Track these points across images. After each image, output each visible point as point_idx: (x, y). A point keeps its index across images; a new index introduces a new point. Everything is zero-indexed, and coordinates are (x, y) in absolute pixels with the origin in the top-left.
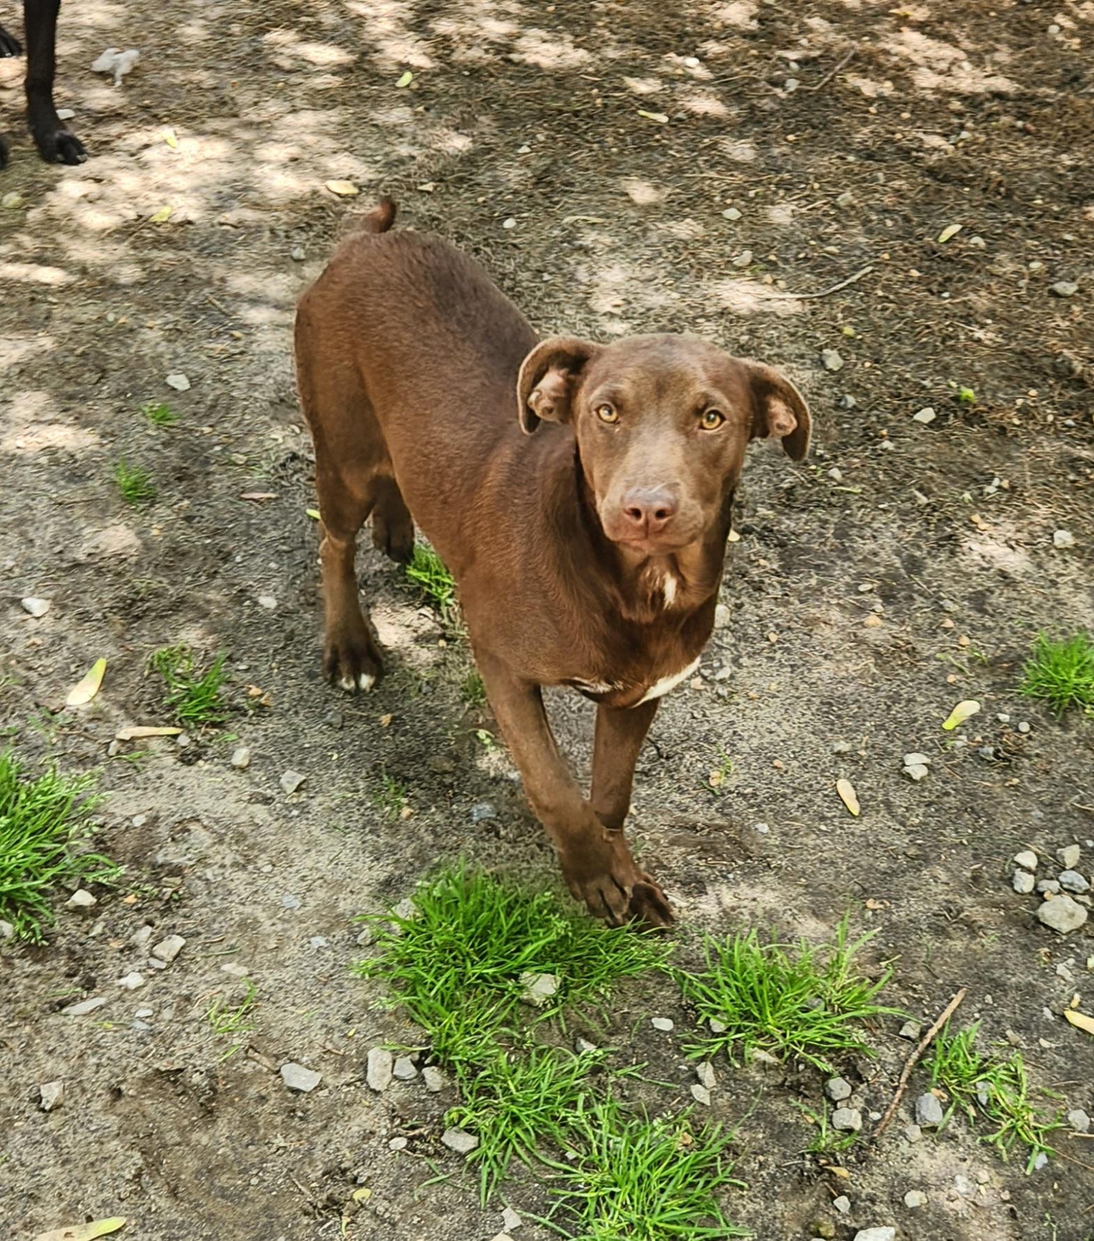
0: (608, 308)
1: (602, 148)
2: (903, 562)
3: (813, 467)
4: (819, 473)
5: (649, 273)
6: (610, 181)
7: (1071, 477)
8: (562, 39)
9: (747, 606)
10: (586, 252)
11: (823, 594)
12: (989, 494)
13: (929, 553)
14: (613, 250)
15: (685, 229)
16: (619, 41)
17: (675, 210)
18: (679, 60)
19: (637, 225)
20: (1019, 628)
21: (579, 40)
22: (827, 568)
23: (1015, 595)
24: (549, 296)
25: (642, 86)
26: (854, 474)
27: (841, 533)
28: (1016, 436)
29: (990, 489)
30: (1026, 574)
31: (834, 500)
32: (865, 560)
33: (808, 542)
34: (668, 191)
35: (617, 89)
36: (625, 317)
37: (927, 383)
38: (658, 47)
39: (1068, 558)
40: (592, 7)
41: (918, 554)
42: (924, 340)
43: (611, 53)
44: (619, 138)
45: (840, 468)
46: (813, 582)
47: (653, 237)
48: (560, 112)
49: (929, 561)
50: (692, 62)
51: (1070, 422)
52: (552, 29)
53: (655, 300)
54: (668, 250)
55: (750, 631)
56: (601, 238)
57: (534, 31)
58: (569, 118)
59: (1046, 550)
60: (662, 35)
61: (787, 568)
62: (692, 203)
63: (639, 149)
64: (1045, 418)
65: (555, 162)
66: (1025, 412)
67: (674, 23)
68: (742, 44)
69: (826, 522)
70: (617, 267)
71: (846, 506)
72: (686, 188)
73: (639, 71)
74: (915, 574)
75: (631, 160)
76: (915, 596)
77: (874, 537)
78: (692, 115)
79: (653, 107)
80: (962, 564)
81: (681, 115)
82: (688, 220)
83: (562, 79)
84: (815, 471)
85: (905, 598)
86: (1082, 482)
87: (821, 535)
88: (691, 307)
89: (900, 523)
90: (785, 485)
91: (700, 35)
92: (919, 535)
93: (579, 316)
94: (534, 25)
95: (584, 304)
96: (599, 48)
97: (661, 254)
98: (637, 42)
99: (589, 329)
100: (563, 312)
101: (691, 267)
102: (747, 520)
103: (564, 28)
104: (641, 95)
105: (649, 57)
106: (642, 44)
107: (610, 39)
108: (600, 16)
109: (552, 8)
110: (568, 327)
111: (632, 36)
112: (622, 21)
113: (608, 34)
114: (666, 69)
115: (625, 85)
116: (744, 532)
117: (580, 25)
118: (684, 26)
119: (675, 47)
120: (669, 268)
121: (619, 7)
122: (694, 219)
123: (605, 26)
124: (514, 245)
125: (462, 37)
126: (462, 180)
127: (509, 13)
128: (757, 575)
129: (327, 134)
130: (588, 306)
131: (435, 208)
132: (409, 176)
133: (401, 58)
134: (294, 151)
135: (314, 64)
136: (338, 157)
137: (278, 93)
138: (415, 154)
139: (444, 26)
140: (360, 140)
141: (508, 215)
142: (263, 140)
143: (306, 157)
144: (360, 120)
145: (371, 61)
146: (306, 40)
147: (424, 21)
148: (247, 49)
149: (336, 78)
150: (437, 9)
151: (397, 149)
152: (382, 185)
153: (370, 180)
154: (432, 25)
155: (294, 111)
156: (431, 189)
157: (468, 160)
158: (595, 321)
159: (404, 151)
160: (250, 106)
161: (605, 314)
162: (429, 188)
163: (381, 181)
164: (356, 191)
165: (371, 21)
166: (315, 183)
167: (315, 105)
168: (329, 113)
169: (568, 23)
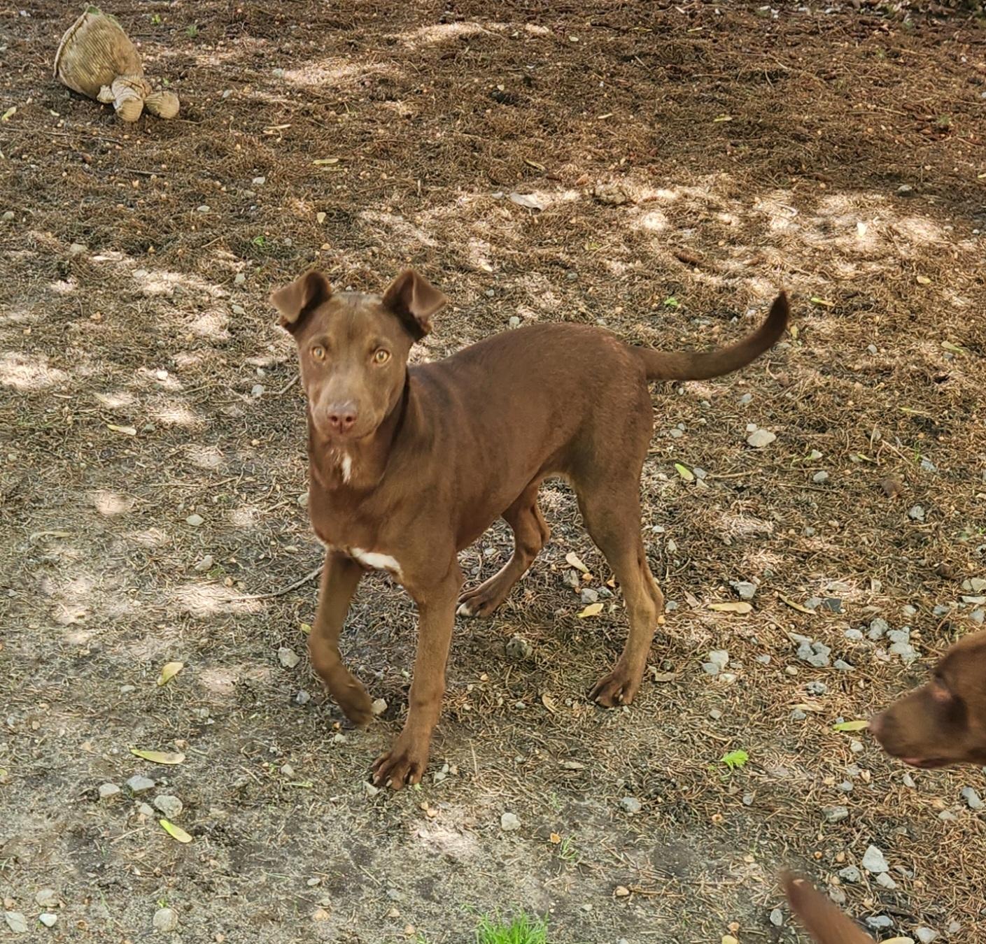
0: (72, 620)
1: (71, 464)
2: (352, 853)
3: (266, 764)
4: (272, 770)
5: (113, 582)
6: (78, 495)
7: (519, 759)
8: (37, 360)
9: (196, 907)
10: (52, 566)
11: (272, 890)
12: (438, 781)
13: (378, 843)
14: (78, 562)
15: (152, 537)
16: (93, 359)
17: (141, 519)
18: (151, 373)
19: (103, 536)
20: (465, 914)
21: (53, 360)
22: (277, 864)
23: (462, 880)
24: (14, 611)
25: (114, 401)
26: (306, 769)
27: (292, 828)
28: (467, 721)
29: (439, 776)
30: (473, 859)
31: (285, 795)
32: (315, 853)
33: (260, 839)
34: (133, 501)
35: (87, 405)
36: (88, 626)
37: (380, 674)
38: (130, 362)
39: (515, 839)
40: (67, 327)
41: (367, 844)
42: (378, 632)
43: (85, 371)
44: (87, 452)
45: (292, 764)
46: (263, 879)
47: (118, 546)
48: (33, 431)
49: (378, 851)
50: (162, 374)
51: (520, 704)
52: (27, 350)
53: (121, 607)
54: (132, 559)
55: (198, 932)
56: (68, 552)
57: (12, 355)
58: (40, 437)
59: (494, 833)
60: (135, 350)
61: (238, 867)
62: (156, 512)
63: (107, 462)
64: (496, 703)
65: (24, 480)
66: (477, 698)
67: (146, 337)
68: (208, 352)
69: (278, 818)
70: (82, 579)
71: (298, 800)
72: (152, 497)
73: (110, 386)
74: (365, 864)
75: (99, 473)
76: (363, 886)
77: (325, 830)
78: (160, 426)
79: (124, 421)
80: (411, 852)
81: (148, 427)
82: (152, 529)
83: (35, 398)
84: (267, 769)
85: (354, 890)
86: (530, 763)
87: (272, 831)
88: (153, 614)
89: (351, 814)
90: (238, 784)
91: (173, 347)
92: (369, 825)
93: (43, 629)
94: (11, 348)
95: (49, 617)
96: (73, 366)
97: (125, 563)
98: (110, 359)
99: (52, 641)
100: (27, 626)
101: (154, 574)
102: (199, 821)
103: (39, 349)
104: (111, 410)
105: (121, 372)
106: (114, 359)
107: (83, 357)
108: (75, 336)
109: (29, 331)
110: (31, 641)
111: (104, 353)
112: (96, 339)
113: (82, 353)
114: (135, 382)
115: (96, 401)
116: (197, 832)
117: (55, 345)
118: (156, 339)
119: (147, 361)
120: (133, 576)
121: (93, 326)
122: (159, 527)
123: (79, 345)
128: (207, 875)
130: (52, 618)
158: (59, 632)
161: (69, 626)
169: (44, 344)
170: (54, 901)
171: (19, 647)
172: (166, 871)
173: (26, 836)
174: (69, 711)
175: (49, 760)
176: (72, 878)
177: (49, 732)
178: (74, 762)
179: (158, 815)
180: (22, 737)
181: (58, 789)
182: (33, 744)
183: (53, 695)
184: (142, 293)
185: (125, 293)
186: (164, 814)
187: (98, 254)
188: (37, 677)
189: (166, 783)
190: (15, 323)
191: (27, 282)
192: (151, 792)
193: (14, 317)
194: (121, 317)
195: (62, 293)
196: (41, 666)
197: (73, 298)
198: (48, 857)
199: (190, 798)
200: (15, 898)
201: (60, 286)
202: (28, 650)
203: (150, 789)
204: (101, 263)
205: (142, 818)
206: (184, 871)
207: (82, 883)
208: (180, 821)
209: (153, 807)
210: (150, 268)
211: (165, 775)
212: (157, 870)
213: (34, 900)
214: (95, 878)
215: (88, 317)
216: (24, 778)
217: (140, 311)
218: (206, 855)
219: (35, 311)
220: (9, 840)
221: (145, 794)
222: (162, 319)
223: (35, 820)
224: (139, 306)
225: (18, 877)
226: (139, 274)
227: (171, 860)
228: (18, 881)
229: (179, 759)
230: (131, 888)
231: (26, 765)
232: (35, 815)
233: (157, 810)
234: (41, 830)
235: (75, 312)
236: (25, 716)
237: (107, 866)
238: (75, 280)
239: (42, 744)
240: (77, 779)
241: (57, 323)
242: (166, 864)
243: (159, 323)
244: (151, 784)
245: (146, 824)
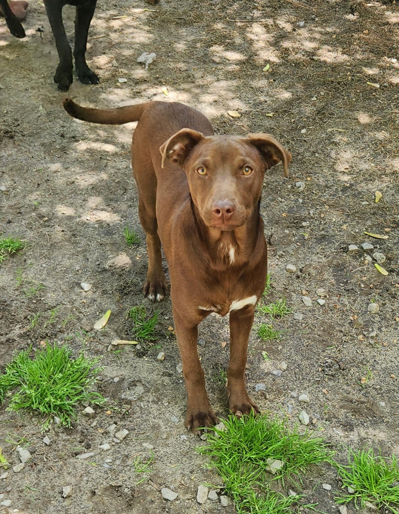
0: (343, 170)
1: (348, 99)
5: (363, 154)
6: (350, 113)
8: (337, 50)
9: (387, 304)
10: (336, 144)
14: (348, 144)
15: (381, 135)
16: (362, 51)
17: (378, 127)
18: (389, 60)
19: (360, 133)
21: (344, 50)
24: (317, 163)
25: (370, 72)
34: (376, 118)
35: (358, 72)
36: (350, 174)
38: (380, 54)
40: (352, 36)
43: (358, 57)
44: (356, 94)
47: (366, 138)
48: (332, 82)
50: (394, 61)
52: (333, 45)
53: (364, 166)
54: (373, 145)
55: (388, 316)
56: (343, 139)
57: (326, 47)
58: (336, 85)
60: (382, 49)
62: (386, 124)
63: (365, 99)
65: (327, 105)
67: (388, 43)
70: (349, 151)
72: (384, 117)
73: (370, 64)
75: (361, 104)
78: (391, 84)
79: (374, 81)
81: (385, 84)
82: (383, 131)
83: (335, 67)
88: (379, 170)
93: (329, 173)
94: (326, 44)
95: (332, 168)
96: (353, 54)
97: (369, 146)
98: (370, 52)
99: (333, 178)
100: (322, 171)
101: (382, 152)
102: (393, 266)
103: (339, 45)
104: (369, 75)
105: (375, 58)
106: (372, 52)
107: (358, 50)
108: (355, 40)
109: (335, 36)
110: (323, 177)
111: (369, 49)
112: (365, 42)
113: (358, 48)
114: (382, 64)
115: (362, 71)
116: (391, 271)
117: (346, 44)
118: (393, 44)
119: (388, 54)
120: (372, 152)
121: (364, 36)
122: (386, 131)
123: (357, 44)
124: (305, 141)
125: (294, 49)
126: (285, 111)
127: (316, 39)
128: (394, 291)
129: (231, 90)
130: (334, 168)
131: (272, 123)
132: (263, 109)
133: (266, 58)
134: (216, 98)
135: (229, 60)
136: (234, 100)
137: (212, 73)
138: (267, 100)
139: (286, 44)
140: (244, 94)
141: (303, 127)
142: (204, 93)
143: (221, 100)
144: (245, 85)
145: (253, 59)
146: (227, 50)
147: (278, 42)
148: (202, 54)
149: (237, 66)
150: (284, 37)
151: (260, 98)
152: (251, 113)
153: (246, 111)
154: (281, 44)
155: (218, 80)
156: (272, 116)
157: (289, 103)
158: (336, 175)
159: (262, 98)
160: (200, 78)
161: (341, 172)
162: (271, 115)
163: (251, 111)
164: (240, 115)
165: (255, 42)
166: (223, 112)
167: (227, 78)
168: (233, 81)
169: (341, 43)
170: (324, 294)
171: (318, 179)
172: (376, 287)
173: (314, 264)
174: (338, 211)
175: (327, 232)
176: (333, 285)
177: (328, 219)
178: (338, 234)
179: (374, 261)
180: (316, 220)
181: (330, 245)
182: (321, 224)
183: (331, 203)
184: (388, 22)
185: (380, 22)
186: (377, 261)
187: (369, 3)
188: (325, 194)
189: (379, 247)
190: (329, 32)
191: (336, 14)
192: (371, 250)
193: (329, 30)
194: (378, 33)
195: (351, 20)
196: (327, 189)
197: (356, 23)
198: (323, 275)
199: (389, 255)
200: (307, 291)
201: (351, 17)
202: (322, 182)
203: (372, 249)
204: (370, 7)
205: (366, 262)
206: (384, 287)
207: (337, 288)
208: (383, 265)
209: (372, 257)
210: (393, 11)
211: (379, 244)
212: (371, 285)
213: (316, 293)
214: (343, 286)
215: (362, 32)
216: (315, 238)
217: (387, 30)
218: (394, 282)
219: (337, 28)
220: (307, 265)
221: (369, 252)
222: (396, 35)
223: (319, 257)
224: (386, 28)
225: (309, 282)
226: (388, 13)
227: (378, 282)
228: (309, 283)
229: (386, 237)
230: (359, 293)
231: (317, 233)
232: (319, 255)
233: (374, 259)
234: (321, 262)
235: (356, 29)
236: (318, 211)
237: (349, 282)
238: (358, 14)
239: (325, 224)
240: (339, 241)
241: (348, 33)
242: (375, 283)
243: (395, 37)
244: (372, 247)
245: (368, 265)
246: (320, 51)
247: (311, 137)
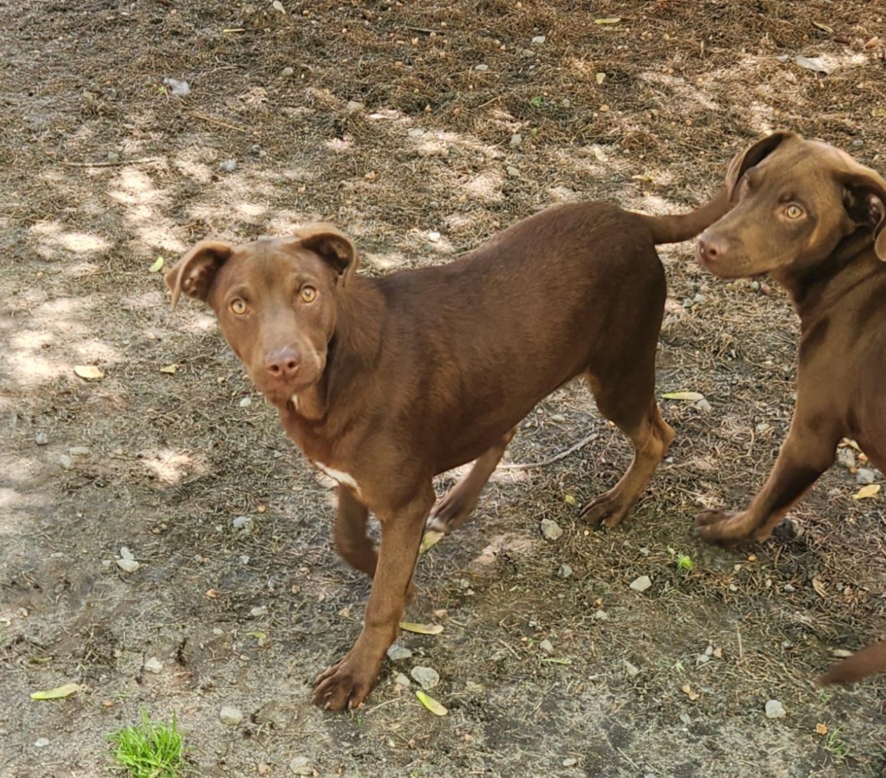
2: (611, 734)
3: (525, 639)
4: (531, 645)
7: (786, 644)
8: (310, 218)
11: (527, 769)
12: (701, 663)
13: (637, 725)
16: (365, 219)
18: (423, 234)
21: (326, 219)
22: (532, 742)
23: (723, 768)
24: (278, 472)
25: (385, 262)
26: (566, 645)
27: (549, 706)
28: (733, 602)
29: (703, 658)
30: (735, 746)
31: (544, 671)
32: (572, 732)
33: (516, 715)
37: (645, 551)
38: (402, 222)
39: (779, 728)
40: (341, 186)
41: (626, 726)
42: (645, 506)
43: (358, 230)
45: (551, 639)
46: (518, 757)
49: (637, 733)
50: (435, 236)
51: (789, 587)
52: (300, 208)
57: (285, 212)
59: (757, 721)
60: (408, 210)
61: (492, 743)
64: (764, 584)
66: (744, 578)
67: (420, 197)
68: (481, 215)
69: (535, 694)
71: (556, 677)
73: (381, 246)
74: (623, 747)
76: (620, 769)
77: (582, 709)
80: (670, 736)
84: (526, 644)
85: (610, 772)
86: (798, 649)
87: (529, 708)
89: (610, 694)
90: (496, 658)
91: (446, 208)
92: (628, 706)
93: (306, 492)
94: (285, 206)
95: (312, 480)
96: (346, 226)
98: (382, 219)
99: (314, 504)
100: (290, 488)
102: (456, 695)
103: (313, 207)
104: (382, 271)
105: (393, 233)
106: (387, 220)
107: (356, 216)
108: (349, 195)
109: (303, 189)
110: (294, 503)
111: (378, 212)
112: (369, 198)
113: (355, 212)
114: (407, 243)
115: (367, 261)
116: (452, 706)
117: (329, 204)
118: (430, 200)
119: (420, 221)
121: (367, 185)
123: (353, 204)
124: (249, 423)
125: (215, 221)
126: (203, 360)
127: (262, 196)
128: (462, 750)
129: (80, 320)
130: (315, 482)
131: (176, 389)
132: (154, 358)
133: (155, 243)
134: (47, 337)
135: (74, 252)
136: (88, 342)
137: (39, 283)
138: (161, 336)
139: (200, 211)
140: (111, 325)
141: (245, 394)
142: (19, 328)
143: (58, 343)
144: (111, 305)
145: (126, 248)
146: (68, 230)
147: (180, 207)
148: (12, 241)
149: (92, 266)
150: (193, 195)
151: (145, 332)
152: (127, 369)
153: (117, 364)
154: (188, 211)
155: (51, 298)
156: (173, 371)
157: (212, 340)
158: (322, 496)
159: (151, 334)
160: (10, 296)
161: (332, 489)
162: (171, 369)
163: (127, 364)
164: (102, 375)
165: (130, 209)
166: (64, 368)
167: (70, 292)
168: (84, 300)
169: (318, 203)
170: (308, 769)
171: (282, 509)
172: (421, 744)
173: (282, 702)
174: (329, 576)
175: (307, 625)
176: (327, 747)
177: (309, 596)
178: (332, 628)
179: (415, 686)
180: (282, 601)
181: (316, 655)
182: (292, 608)
183: (313, 559)
184: (417, 152)
185: (400, 153)
186: (420, 685)
187: (375, 113)
188: (299, 541)
189: (423, 653)
190: (290, 180)
191: (303, 139)
192: (408, 662)
193: (289, 174)
194: (396, 176)
195: (337, 151)
196: (303, 529)
197: (348, 156)
198: (303, 724)
199: (447, 670)
200: (269, 764)
201: (335, 144)
202: (290, 513)
203: (408, 659)
204: (377, 121)
205: (398, 688)
206: (439, 745)
207: (336, 752)
208: (435, 694)
209: (409, 677)
210: (426, 127)
211: (423, 646)
212: (412, 742)
213: (288, 767)
214: (349, 748)
215: (363, 175)
216: (282, 642)
217: (415, 170)
218: (460, 729)
219: (310, 168)
220: (266, 705)
221: (402, 663)
222: (437, 179)
223: (291, 685)
224: (413, 166)
225: (273, 743)
226: (415, 133)
227: (426, 733)
228: (273, 746)
229: (438, 630)
230: (384, 760)
231: (284, 629)
232: (292, 681)
233: (413, 681)
234: (297, 696)
235: (349, 170)
236: (285, 579)
237: (361, 736)
238: (351, 138)
239: (302, 608)
240: (335, 645)
241: (331, 181)
242: (420, 736)
243: (433, 184)
244: (408, 654)
245: (402, 694)
246: (274, 223)
247: (262, 414)
